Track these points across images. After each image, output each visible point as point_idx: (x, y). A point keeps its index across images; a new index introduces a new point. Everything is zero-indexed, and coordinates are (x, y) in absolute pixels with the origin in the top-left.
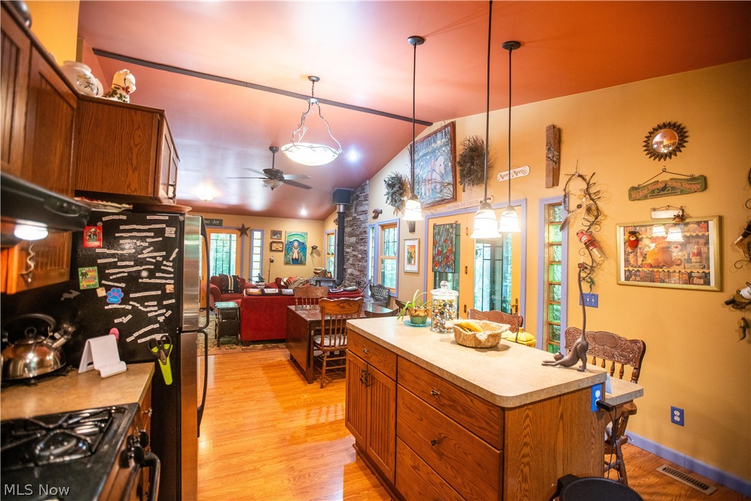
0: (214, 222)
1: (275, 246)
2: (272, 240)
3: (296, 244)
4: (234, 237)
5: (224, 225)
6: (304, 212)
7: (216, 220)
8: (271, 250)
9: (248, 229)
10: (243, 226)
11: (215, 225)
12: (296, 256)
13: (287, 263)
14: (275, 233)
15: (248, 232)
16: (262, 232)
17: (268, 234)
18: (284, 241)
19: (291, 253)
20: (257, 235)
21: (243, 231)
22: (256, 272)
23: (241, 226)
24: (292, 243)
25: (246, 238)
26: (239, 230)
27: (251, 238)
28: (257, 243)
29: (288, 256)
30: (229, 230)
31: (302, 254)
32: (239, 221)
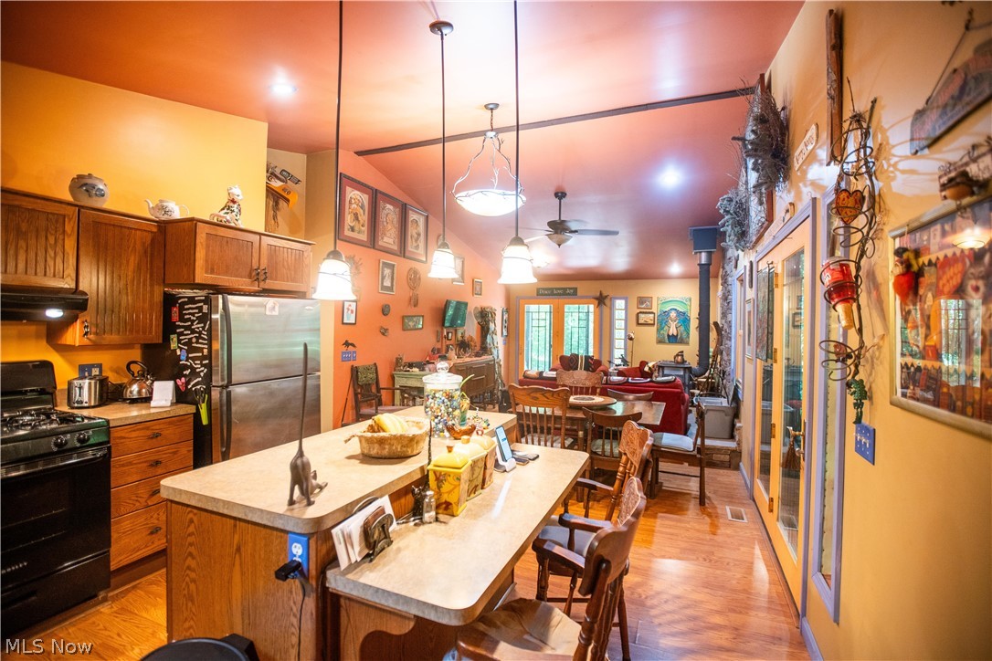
0: (568, 291)
1: (643, 318)
2: (639, 311)
3: (673, 314)
4: (592, 307)
5: (579, 294)
6: (675, 268)
7: (570, 289)
8: (638, 324)
9: (606, 297)
10: (601, 294)
11: (569, 294)
12: (673, 331)
13: (660, 342)
14: (641, 301)
15: (607, 301)
16: (626, 299)
17: (634, 302)
18: (655, 311)
19: (666, 327)
20: (620, 304)
21: (601, 300)
22: (618, 353)
23: (598, 294)
24: (666, 313)
25: (606, 309)
26: (597, 299)
27: (611, 309)
28: (619, 314)
29: (662, 332)
30: (584, 299)
31: (682, 328)
32: (594, 289)
